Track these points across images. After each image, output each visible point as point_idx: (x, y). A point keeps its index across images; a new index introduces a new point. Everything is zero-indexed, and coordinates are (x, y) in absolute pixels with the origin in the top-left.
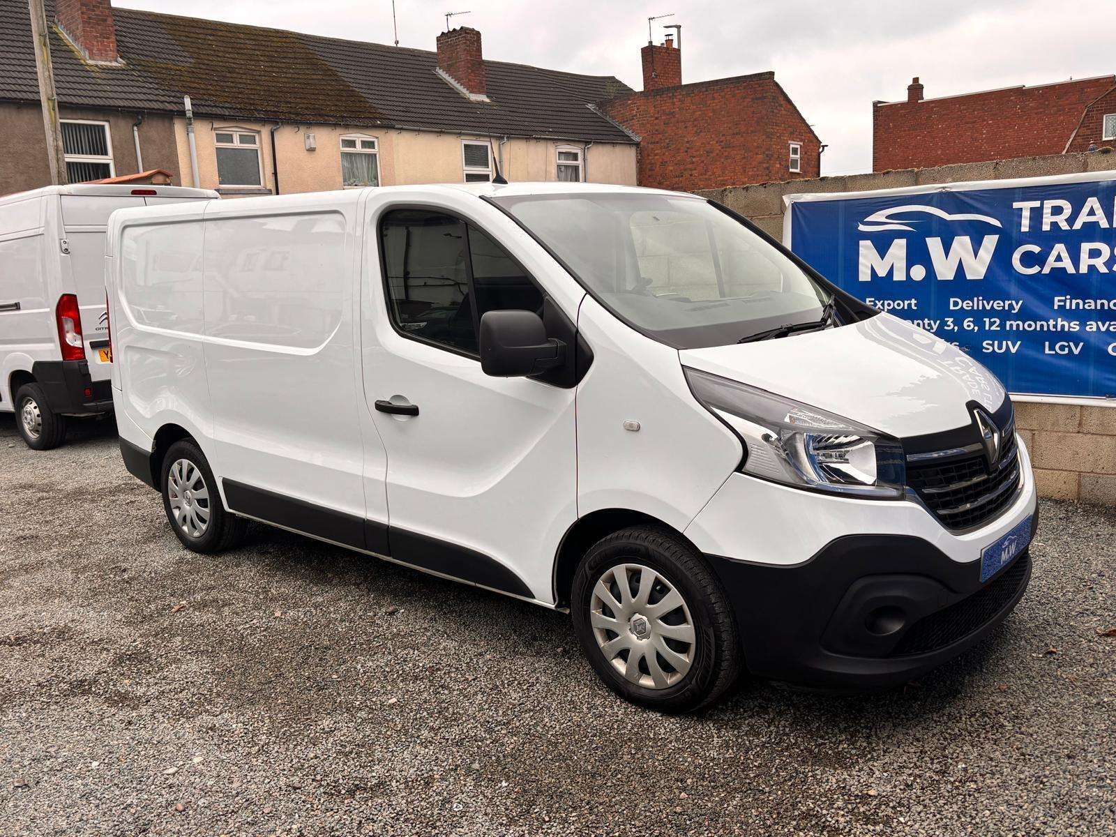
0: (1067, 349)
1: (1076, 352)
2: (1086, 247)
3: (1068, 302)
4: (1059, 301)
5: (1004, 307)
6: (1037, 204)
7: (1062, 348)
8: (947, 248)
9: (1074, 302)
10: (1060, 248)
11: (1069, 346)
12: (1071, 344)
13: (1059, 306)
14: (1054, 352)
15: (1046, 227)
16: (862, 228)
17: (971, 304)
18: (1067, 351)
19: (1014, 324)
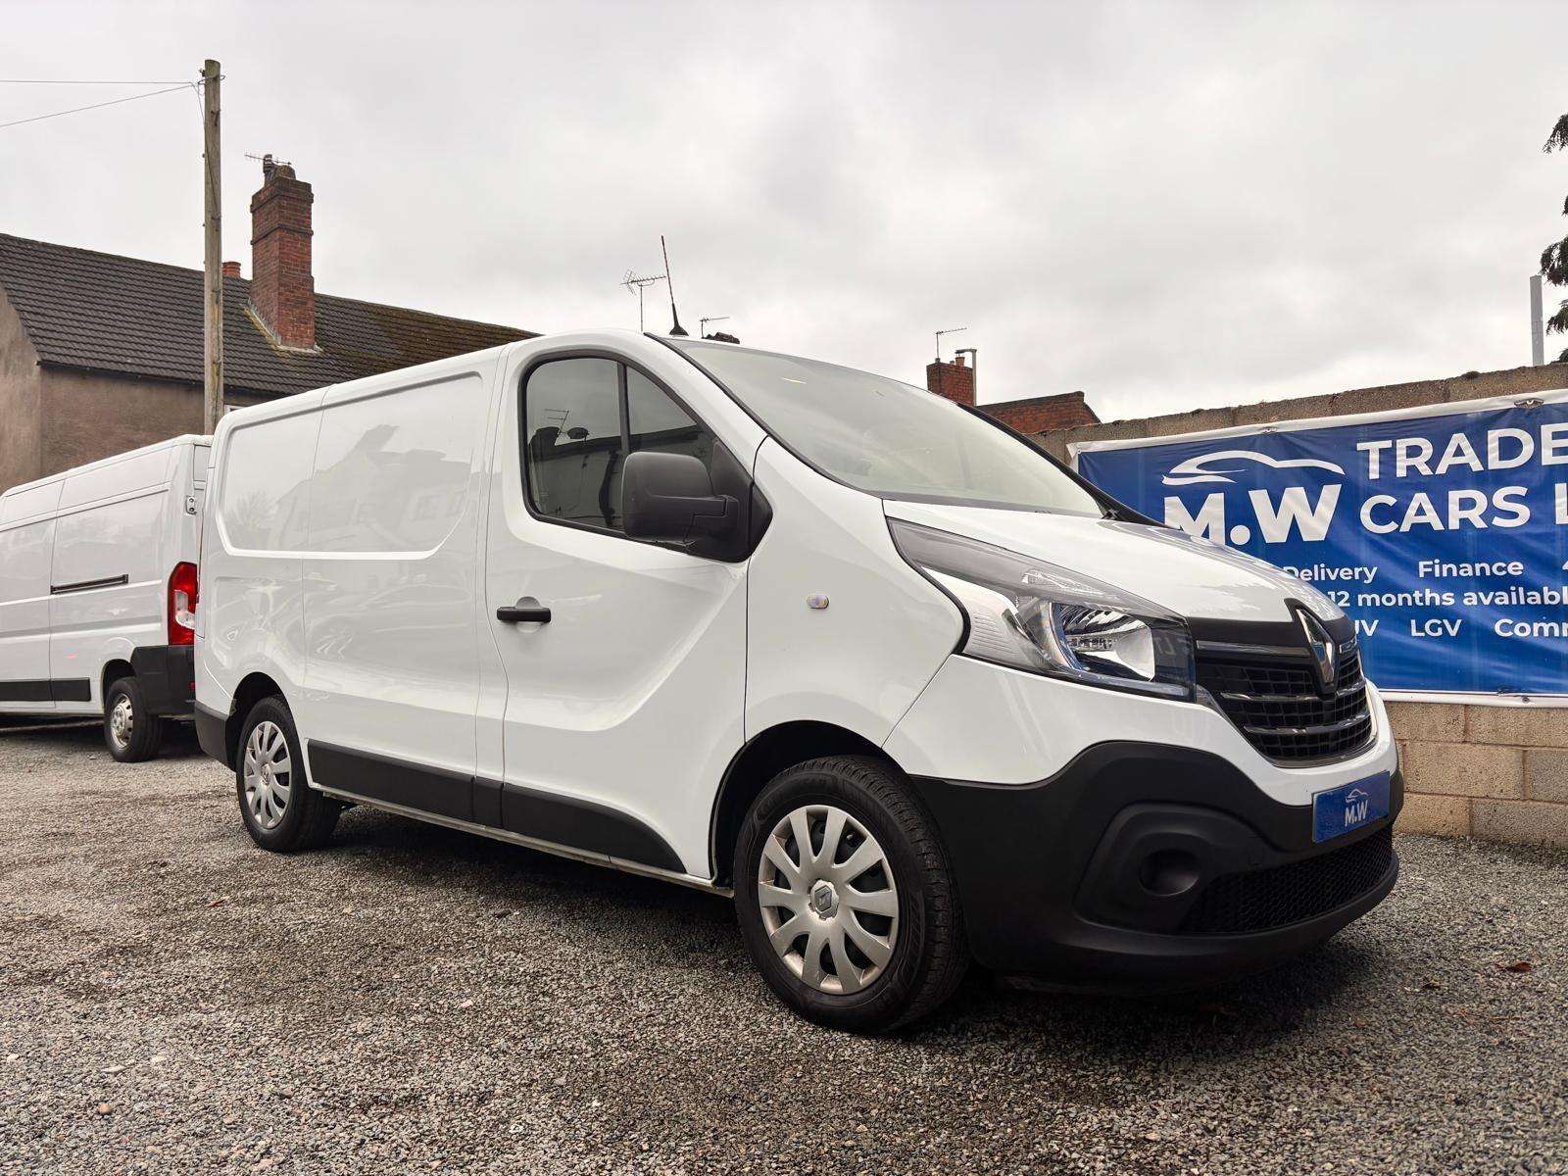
0: (1440, 629)
1: (1453, 633)
2: (1455, 496)
3: (1437, 567)
4: (1425, 566)
5: (1353, 576)
6: (1387, 444)
7: (1434, 628)
8: (1276, 503)
9: (1445, 567)
10: (1421, 498)
11: (1443, 626)
12: (1446, 622)
13: (1425, 573)
14: (1423, 634)
15: (1401, 473)
16: (1167, 481)
17: (1311, 574)
18: (1440, 632)
19: (1369, 598)
